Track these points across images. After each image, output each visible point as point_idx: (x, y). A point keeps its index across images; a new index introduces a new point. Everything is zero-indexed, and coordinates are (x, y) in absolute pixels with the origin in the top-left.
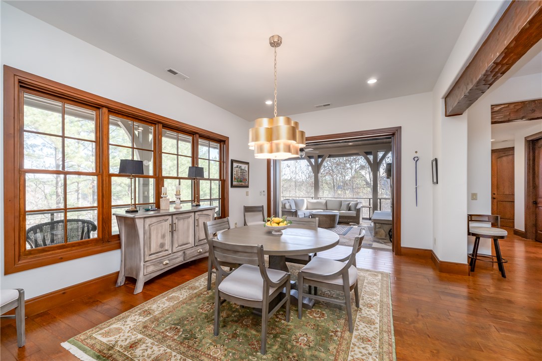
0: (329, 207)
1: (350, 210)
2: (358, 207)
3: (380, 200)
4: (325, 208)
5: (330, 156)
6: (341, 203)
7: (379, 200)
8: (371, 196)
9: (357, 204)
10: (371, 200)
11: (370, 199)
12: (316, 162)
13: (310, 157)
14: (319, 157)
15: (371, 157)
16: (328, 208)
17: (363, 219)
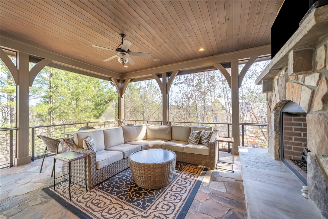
0: (175, 136)
1: (200, 143)
2: (212, 140)
3: (243, 126)
4: (169, 138)
5: (180, 73)
6: (189, 131)
7: (241, 126)
8: (230, 121)
9: (210, 135)
10: (231, 126)
11: (228, 125)
12: (164, 80)
13: (159, 76)
14: (169, 74)
15: (229, 70)
16: (173, 138)
17: (220, 150)
